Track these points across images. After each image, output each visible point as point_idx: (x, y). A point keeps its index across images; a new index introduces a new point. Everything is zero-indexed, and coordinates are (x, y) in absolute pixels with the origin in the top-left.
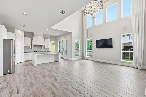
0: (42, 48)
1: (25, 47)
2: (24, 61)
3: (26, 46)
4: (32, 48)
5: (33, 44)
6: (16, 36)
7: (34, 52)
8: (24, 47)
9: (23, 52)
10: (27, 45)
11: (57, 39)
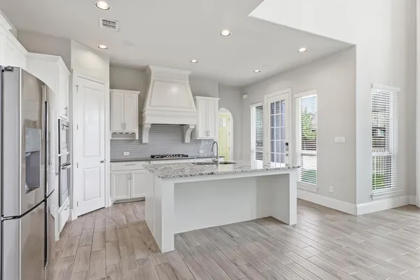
0: (183, 141)
1: (114, 134)
2: (110, 204)
3: (118, 129)
4: (144, 142)
5: (149, 120)
6: (76, 80)
7: (153, 157)
8: (109, 137)
9: (108, 159)
10: (124, 125)
11: (245, 96)
